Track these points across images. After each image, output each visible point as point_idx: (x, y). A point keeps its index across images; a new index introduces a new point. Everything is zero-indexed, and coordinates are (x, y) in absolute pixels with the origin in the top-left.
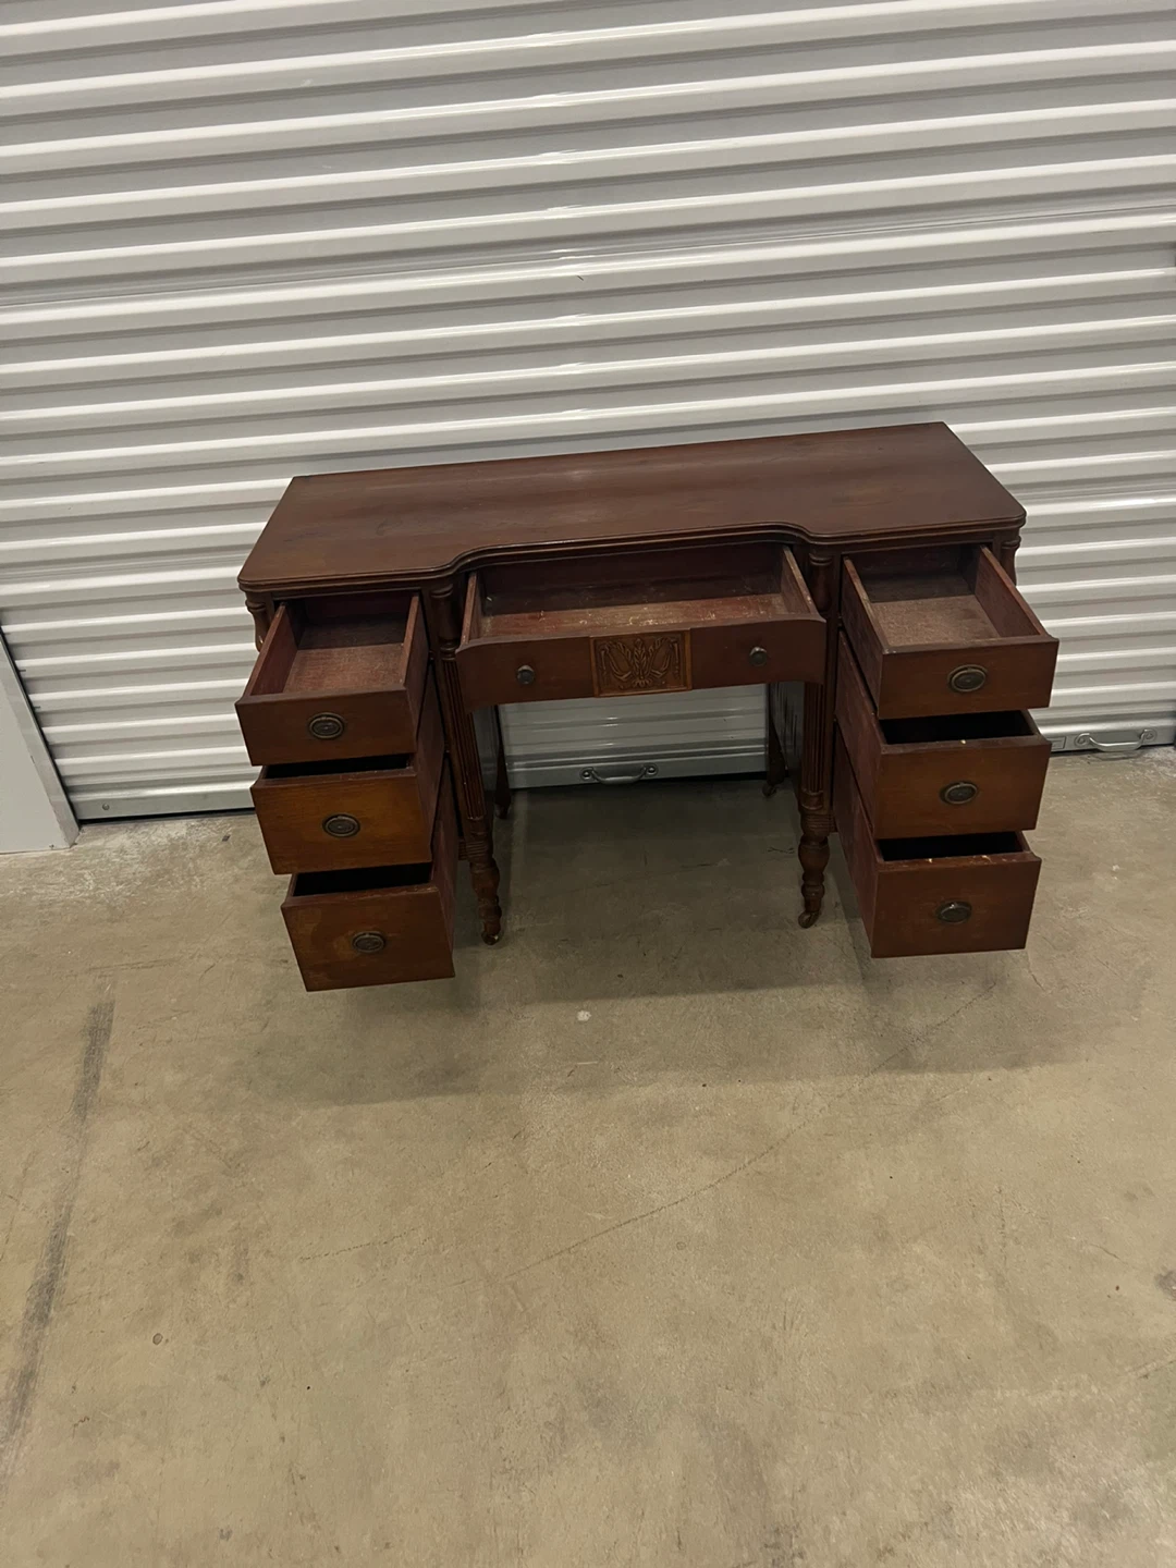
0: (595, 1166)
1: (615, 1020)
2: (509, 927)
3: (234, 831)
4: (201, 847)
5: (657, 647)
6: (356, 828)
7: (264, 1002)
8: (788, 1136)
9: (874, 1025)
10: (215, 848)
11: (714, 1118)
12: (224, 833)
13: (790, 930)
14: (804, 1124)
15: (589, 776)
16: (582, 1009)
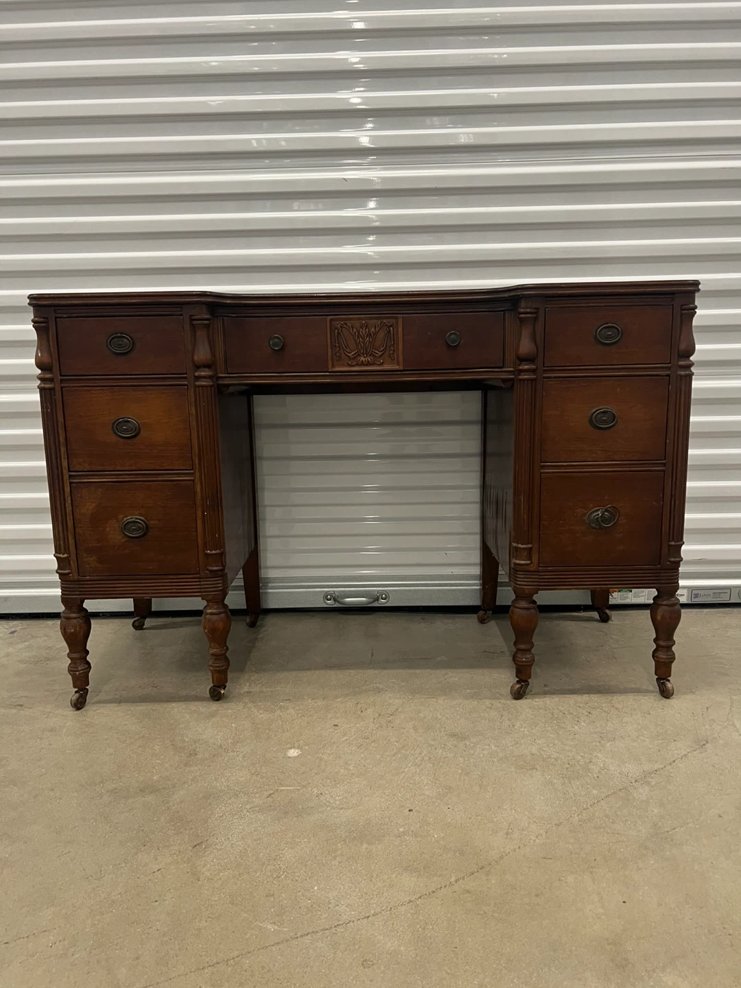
1: (325, 757)
2: (237, 690)
3: (22, 629)
5: (377, 330)
6: (138, 430)
8: (501, 858)
9: (589, 769)
11: (419, 839)
12: (12, 629)
13: (503, 701)
14: (519, 847)
15: (330, 600)
16: (294, 748)
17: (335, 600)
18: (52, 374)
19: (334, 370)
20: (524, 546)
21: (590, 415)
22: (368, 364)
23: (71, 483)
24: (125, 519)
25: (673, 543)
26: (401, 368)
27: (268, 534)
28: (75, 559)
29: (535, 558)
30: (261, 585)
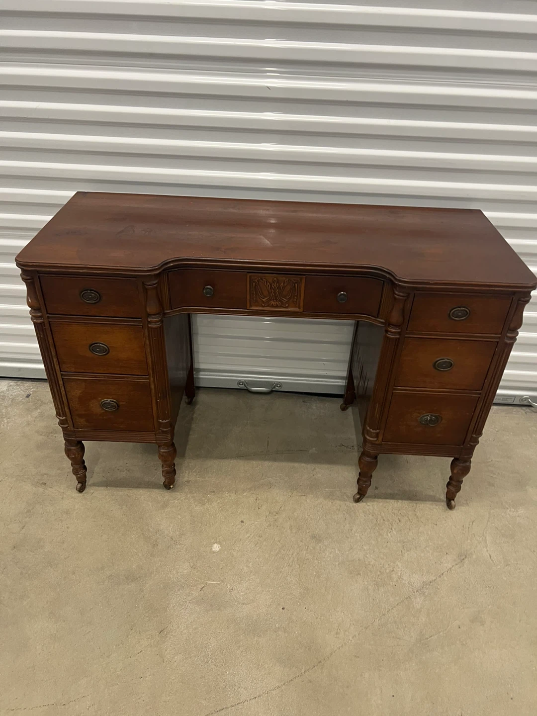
0: (207, 662)
1: (235, 553)
2: (181, 479)
3: (33, 392)
4: (13, 399)
5: (285, 285)
6: (107, 351)
7: (26, 511)
8: (331, 654)
9: (391, 577)
10: (21, 401)
11: (286, 635)
12: (28, 393)
13: (348, 503)
14: (342, 646)
15: (242, 385)
16: (216, 543)
17: (245, 385)
18: (41, 313)
19: (251, 308)
20: (374, 431)
21: (435, 361)
22: (277, 306)
23: (63, 379)
24: (103, 401)
25: (474, 436)
26: (301, 310)
27: (200, 361)
28: (71, 420)
29: (380, 438)
30: (194, 373)
